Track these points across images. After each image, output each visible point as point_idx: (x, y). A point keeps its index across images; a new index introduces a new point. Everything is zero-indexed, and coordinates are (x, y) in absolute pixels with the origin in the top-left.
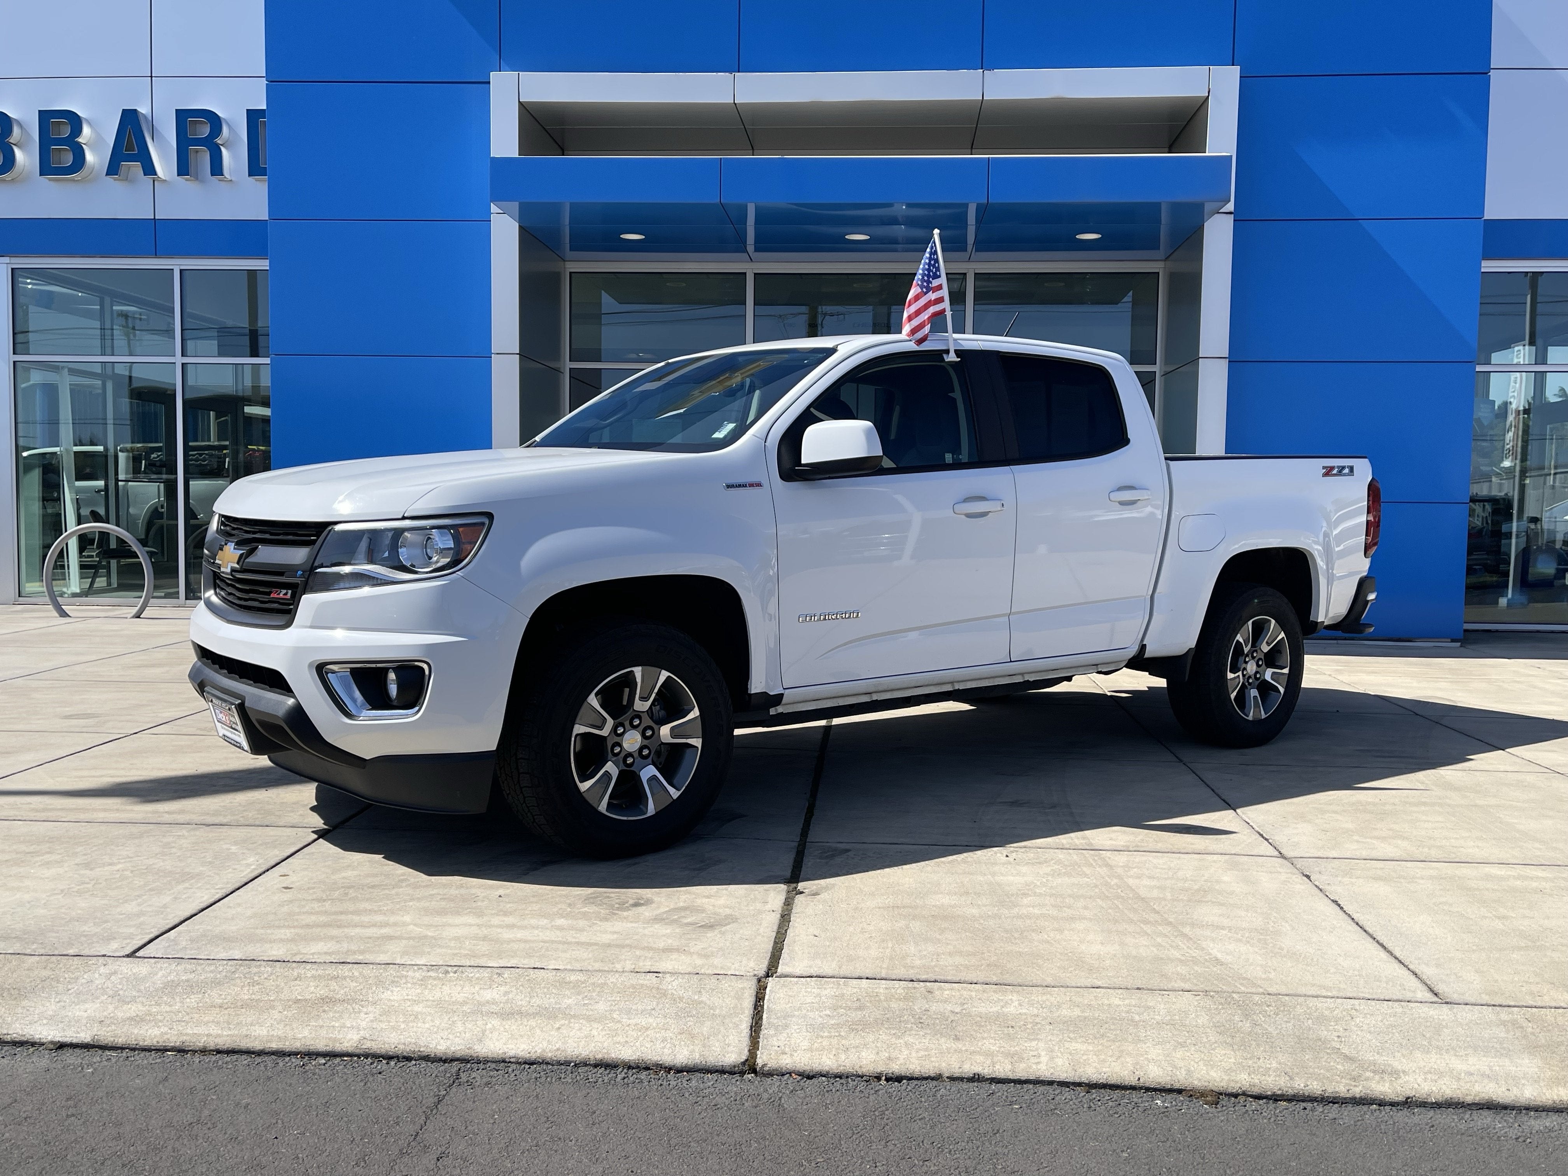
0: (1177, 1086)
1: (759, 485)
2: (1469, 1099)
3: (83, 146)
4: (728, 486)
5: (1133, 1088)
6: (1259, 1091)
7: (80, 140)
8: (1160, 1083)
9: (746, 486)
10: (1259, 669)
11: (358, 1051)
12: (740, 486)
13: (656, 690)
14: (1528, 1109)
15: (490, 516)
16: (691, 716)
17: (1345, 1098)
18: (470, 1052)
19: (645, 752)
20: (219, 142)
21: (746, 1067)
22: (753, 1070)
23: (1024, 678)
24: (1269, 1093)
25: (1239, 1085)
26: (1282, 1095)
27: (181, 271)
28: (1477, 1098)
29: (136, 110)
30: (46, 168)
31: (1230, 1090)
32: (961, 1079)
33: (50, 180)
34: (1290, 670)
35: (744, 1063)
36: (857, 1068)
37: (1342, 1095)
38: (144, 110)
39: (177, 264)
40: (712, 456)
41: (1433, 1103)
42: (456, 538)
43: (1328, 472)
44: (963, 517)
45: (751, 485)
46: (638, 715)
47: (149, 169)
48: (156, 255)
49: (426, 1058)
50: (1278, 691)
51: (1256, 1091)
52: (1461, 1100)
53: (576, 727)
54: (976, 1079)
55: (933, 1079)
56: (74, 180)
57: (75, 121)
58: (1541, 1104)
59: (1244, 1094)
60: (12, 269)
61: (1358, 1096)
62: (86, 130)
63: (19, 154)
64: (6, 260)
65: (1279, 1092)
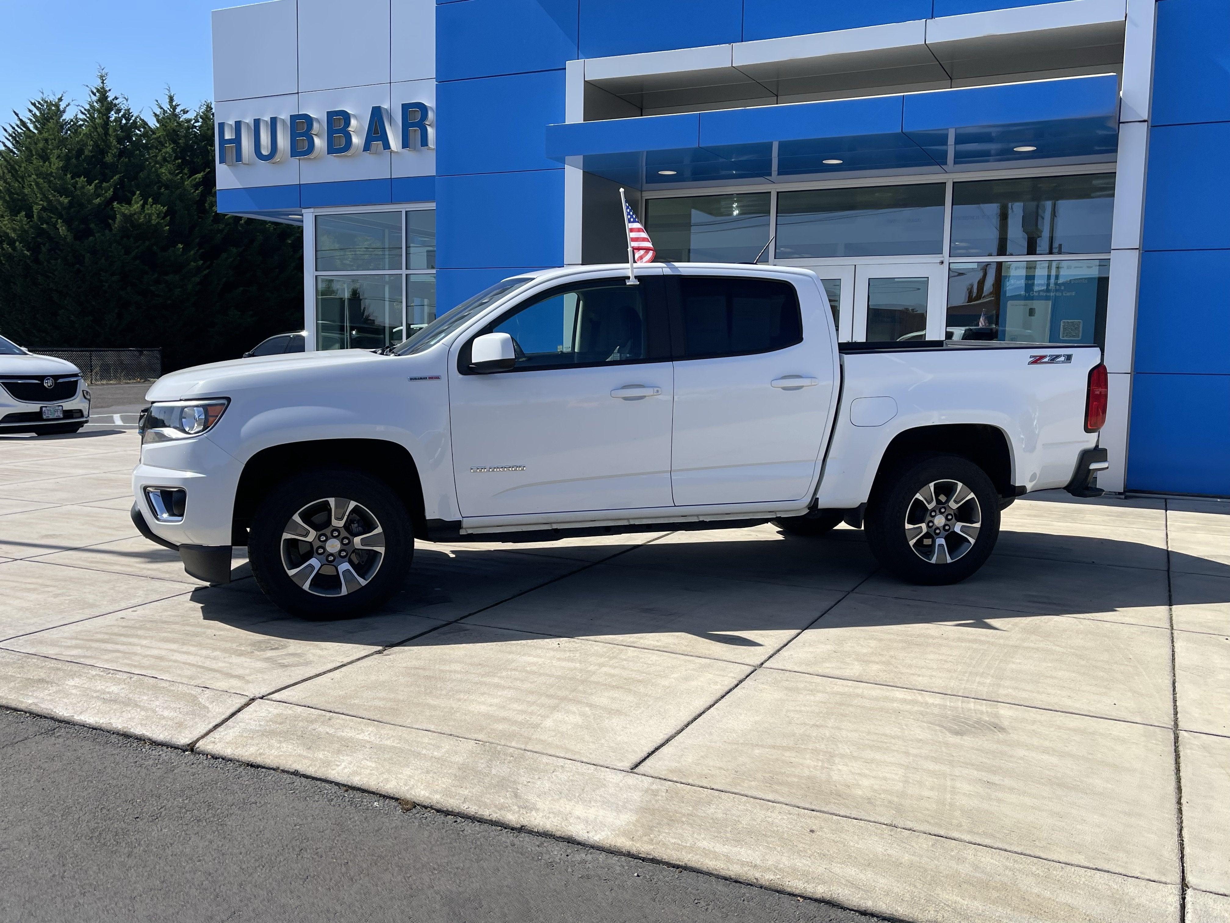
0: (397, 796)
1: (438, 378)
2: (558, 834)
3: (351, 132)
4: (411, 379)
5: (373, 793)
6: (440, 807)
7: (349, 129)
8: (387, 792)
9: (426, 378)
10: (948, 523)
11: (26, 710)
12: (421, 378)
13: (347, 513)
14: (593, 847)
15: (229, 399)
16: (375, 532)
17: (487, 820)
18: (71, 718)
19: (343, 554)
20: (427, 123)
21: (189, 748)
22: (192, 750)
23: (699, 518)
24: (445, 809)
25: (430, 801)
26: (452, 812)
27: (406, 212)
28: (563, 834)
29: (379, 107)
30: (332, 149)
31: (424, 804)
32: (288, 772)
33: (335, 156)
34: (981, 524)
35: (189, 745)
36: (240, 757)
37: (485, 817)
38: (385, 106)
39: (403, 208)
40: (409, 358)
41: (536, 832)
42: (206, 412)
43: (1037, 360)
44: (622, 400)
45: (431, 378)
46: (336, 529)
47: (387, 146)
48: (392, 202)
49: (52, 718)
50: (969, 541)
51: (438, 806)
52: (553, 834)
53: (284, 534)
54: (296, 773)
55: (274, 769)
56: (347, 156)
57: (346, 117)
58: (601, 845)
59: (432, 808)
60: (315, 216)
61: (494, 819)
62: (353, 122)
63: (317, 141)
64: (312, 210)
65: (451, 810)
